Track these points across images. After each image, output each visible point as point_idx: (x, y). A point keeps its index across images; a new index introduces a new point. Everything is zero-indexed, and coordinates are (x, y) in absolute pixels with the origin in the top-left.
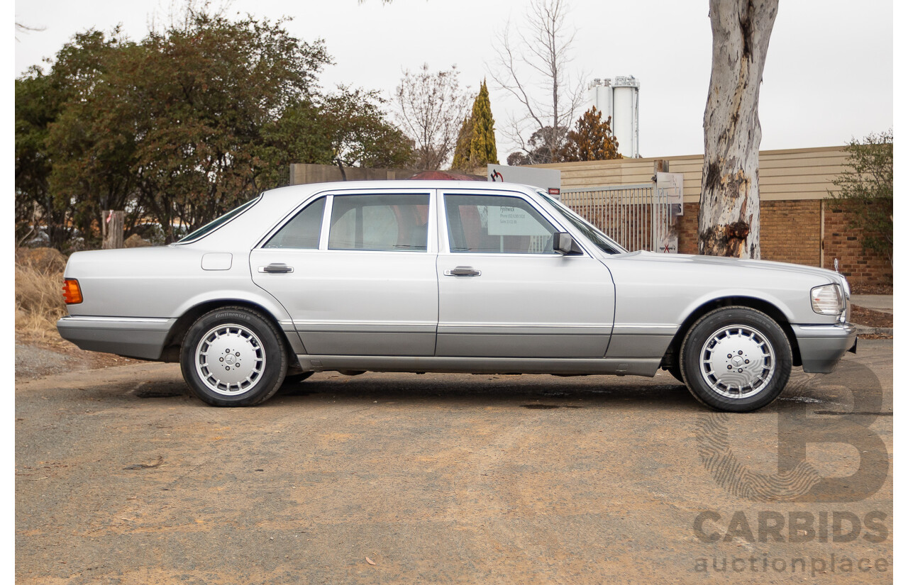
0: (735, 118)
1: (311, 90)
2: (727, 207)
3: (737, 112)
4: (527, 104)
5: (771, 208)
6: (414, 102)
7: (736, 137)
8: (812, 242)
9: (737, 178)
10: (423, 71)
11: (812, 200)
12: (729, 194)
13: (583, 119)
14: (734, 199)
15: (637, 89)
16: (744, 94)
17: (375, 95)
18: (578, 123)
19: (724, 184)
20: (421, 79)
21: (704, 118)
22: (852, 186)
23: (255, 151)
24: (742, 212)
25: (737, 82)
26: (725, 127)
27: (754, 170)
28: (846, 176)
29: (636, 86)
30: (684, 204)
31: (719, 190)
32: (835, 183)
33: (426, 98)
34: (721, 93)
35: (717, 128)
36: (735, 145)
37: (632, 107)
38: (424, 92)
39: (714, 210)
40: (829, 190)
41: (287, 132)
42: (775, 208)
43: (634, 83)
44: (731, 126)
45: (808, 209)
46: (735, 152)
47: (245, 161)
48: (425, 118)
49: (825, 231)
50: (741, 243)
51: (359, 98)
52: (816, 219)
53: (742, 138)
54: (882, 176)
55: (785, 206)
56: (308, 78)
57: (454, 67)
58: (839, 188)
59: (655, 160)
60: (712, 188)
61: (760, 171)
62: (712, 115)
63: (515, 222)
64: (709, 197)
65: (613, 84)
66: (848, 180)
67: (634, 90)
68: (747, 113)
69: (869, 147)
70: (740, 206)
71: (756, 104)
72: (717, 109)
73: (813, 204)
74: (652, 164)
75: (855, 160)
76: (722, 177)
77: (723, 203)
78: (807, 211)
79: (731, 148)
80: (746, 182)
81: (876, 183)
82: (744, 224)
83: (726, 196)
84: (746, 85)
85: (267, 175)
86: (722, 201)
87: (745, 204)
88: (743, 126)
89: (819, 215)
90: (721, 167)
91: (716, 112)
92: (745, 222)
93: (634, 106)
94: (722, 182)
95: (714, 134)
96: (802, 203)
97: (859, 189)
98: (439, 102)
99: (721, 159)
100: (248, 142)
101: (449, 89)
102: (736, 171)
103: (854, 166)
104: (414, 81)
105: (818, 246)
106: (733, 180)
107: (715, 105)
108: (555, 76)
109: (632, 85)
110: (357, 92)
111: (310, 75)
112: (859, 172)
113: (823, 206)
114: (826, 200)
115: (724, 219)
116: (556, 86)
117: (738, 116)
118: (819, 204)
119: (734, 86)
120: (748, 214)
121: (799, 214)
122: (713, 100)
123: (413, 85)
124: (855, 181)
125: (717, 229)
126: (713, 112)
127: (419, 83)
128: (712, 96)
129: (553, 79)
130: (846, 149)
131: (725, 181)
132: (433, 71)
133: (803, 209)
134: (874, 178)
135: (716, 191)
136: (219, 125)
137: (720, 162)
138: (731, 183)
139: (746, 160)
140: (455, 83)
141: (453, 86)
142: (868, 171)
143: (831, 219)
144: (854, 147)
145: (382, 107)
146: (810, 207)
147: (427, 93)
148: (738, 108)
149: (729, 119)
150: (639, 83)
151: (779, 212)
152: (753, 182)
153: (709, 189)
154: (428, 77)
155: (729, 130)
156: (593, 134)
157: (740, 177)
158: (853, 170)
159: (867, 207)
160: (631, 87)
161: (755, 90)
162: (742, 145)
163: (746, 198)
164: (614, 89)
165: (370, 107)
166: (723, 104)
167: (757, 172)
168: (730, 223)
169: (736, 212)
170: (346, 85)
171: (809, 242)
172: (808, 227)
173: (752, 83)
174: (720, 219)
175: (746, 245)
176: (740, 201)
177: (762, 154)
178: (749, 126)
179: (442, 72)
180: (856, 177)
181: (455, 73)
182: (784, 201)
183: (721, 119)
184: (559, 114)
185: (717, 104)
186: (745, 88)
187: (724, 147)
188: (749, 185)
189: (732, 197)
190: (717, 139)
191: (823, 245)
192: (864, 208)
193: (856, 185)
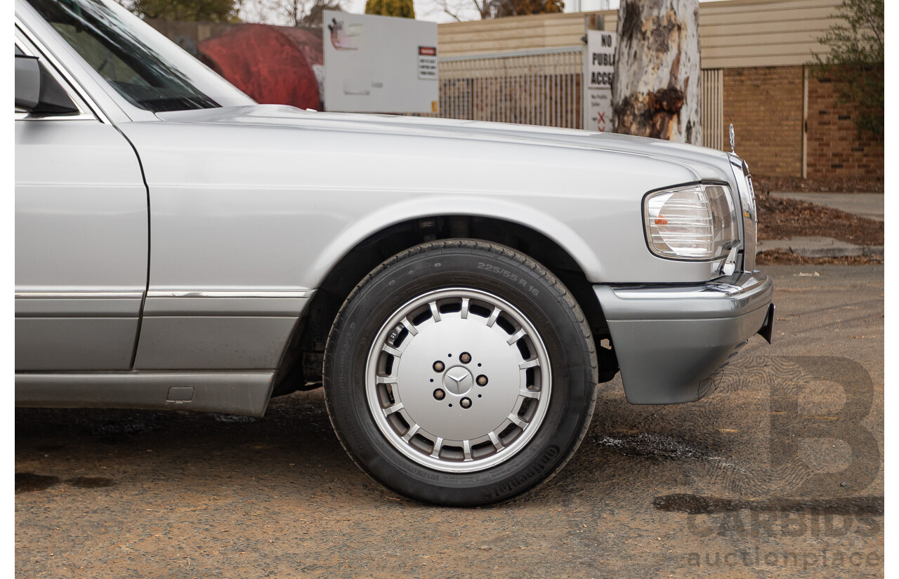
2: (651, 66)
5: (738, 78)
8: (792, 123)
9: (665, 23)
11: (792, 67)
12: (654, 47)
14: (661, 55)
19: (646, 32)
22: (844, 46)
24: (673, 74)
27: (690, 10)
28: (837, 32)
31: (639, 41)
32: (821, 41)
39: (632, 72)
40: (814, 51)
42: (743, 78)
45: (786, 78)
49: (809, 108)
50: (671, 118)
52: (797, 92)
55: (757, 74)
58: (826, 48)
59: (586, 15)
60: (630, 38)
64: (625, 51)
66: (840, 38)
70: (670, 64)
73: (792, 71)
74: (582, 20)
75: (848, 9)
76: (644, 21)
77: (645, 60)
78: (785, 81)
80: (679, 28)
81: (875, 40)
82: (675, 90)
83: (649, 48)
86: (644, 58)
87: (677, 62)
89: (800, 86)
90: (643, 7)
92: (678, 88)
94: (643, 29)
96: (779, 71)
97: (854, 50)
102: (663, 12)
103: (846, 17)
105: (800, 128)
106: (659, 25)
112: (854, 27)
113: (806, 74)
114: (810, 66)
115: (646, 84)
118: (801, 70)
120: (682, 76)
121: (774, 85)
124: (848, 39)
125: (637, 99)
131: (648, 26)
133: (780, 78)
134: (872, 34)
135: (635, 42)
138: (657, 30)
142: (866, 25)
143: (817, 92)
146: (790, 76)
151: (749, 82)
152: (690, 29)
153: (625, 39)
157: (669, 21)
158: (845, 24)
159: (864, 73)
163: (679, 53)
167: (696, 14)
168: (656, 89)
169: (665, 74)
171: (788, 123)
172: (786, 103)
174: (641, 83)
175: (679, 122)
176: (669, 57)
180: (850, 34)
182: (756, 68)
188: (683, 33)
189: (658, 50)
191: (805, 127)
192: (860, 75)
193: (849, 44)
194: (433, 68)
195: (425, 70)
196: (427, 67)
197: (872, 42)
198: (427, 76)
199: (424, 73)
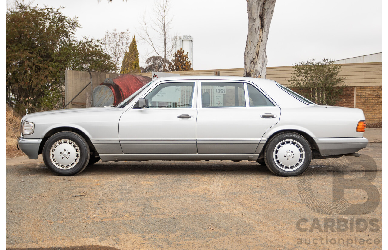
0: (257, 54)
1: (71, 39)
3: (258, 52)
4: (153, 46)
6: (111, 44)
7: (258, 61)
10: (114, 32)
13: (176, 53)
15: (192, 41)
16: (261, 44)
17: (99, 41)
18: (175, 55)
20: (113, 35)
21: (244, 54)
22: (295, 82)
23: (50, 64)
25: (258, 39)
26: (253, 58)
27: (264, 75)
28: (293, 78)
29: (192, 40)
30: (226, 89)
32: (289, 81)
33: (116, 43)
34: (252, 43)
35: (250, 58)
36: (258, 65)
37: (190, 48)
38: (115, 40)
40: (286, 84)
41: (64, 57)
43: (191, 38)
44: (256, 57)
46: (257, 68)
47: (46, 69)
48: (115, 51)
51: (92, 43)
53: (260, 62)
54: (307, 78)
56: (70, 33)
57: (128, 30)
58: (290, 83)
59: (214, 71)
61: (267, 75)
62: (248, 52)
63: (162, 96)
65: (182, 38)
66: (294, 80)
67: (191, 41)
68: (262, 52)
69: (302, 67)
71: (265, 48)
72: (250, 50)
74: (213, 72)
75: (297, 72)
79: (256, 66)
81: (305, 81)
84: (262, 40)
85: (55, 75)
88: (260, 57)
90: (252, 74)
91: (250, 51)
93: (191, 48)
95: (249, 60)
97: (298, 84)
98: (121, 45)
99: (252, 71)
100: (47, 61)
101: (126, 39)
102: (258, 76)
103: (296, 74)
104: (110, 35)
107: (249, 48)
108: (165, 35)
109: (190, 39)
110: (92, 40)
111: (71, 32)
112: (298, 77)
116: (165, 39)
117: (258, 53)
119: (257, 41)
122: (248, 46)
123: (110, 37)
124: (296, 80)
126: (248, 51)
127: (112, 37)
128: (248, 45)
129: (164, 36)
130: (293, 67)
132: (119, 32)
134: (304, 79)
136: (34, 53)
137: (251, 72)
139: (262, 71)
140: (128, 37)
141: (127, 38)
142: (302, 76)
144: (296, 67)
145: (103, 47)
147: (116, 41)
148: (259, 50)
149: (255, 54)
150: (193, 39)
154: (116, 34)
155: (255, 59)
156: (181, 59)
158: (295, 76)
159: (302, 91)
160: (190, 40)
161: (265, 43)
162: (260, 65)
164: (182, 40)
165: (97, 46)
166: (253, 48)
167: (266, 76)
170: (87, 37)
173: (264, 40)
177: (268, 68)
178: (263, 57)
179: (123, 32)
180: (297, 79)
181: (128, 33)
183: (252, 55)
184: (166, 51)
185: (250, 48)
186: (261, 42)
187: (253, 66)
190: (250, 63)
192: (301, 91)
193: (297, 82)
194: (179, 88)
195: (177, 89)
196: (178, 88)
197: (304, 82)
198: (177, 91)
199: (177, 90)
